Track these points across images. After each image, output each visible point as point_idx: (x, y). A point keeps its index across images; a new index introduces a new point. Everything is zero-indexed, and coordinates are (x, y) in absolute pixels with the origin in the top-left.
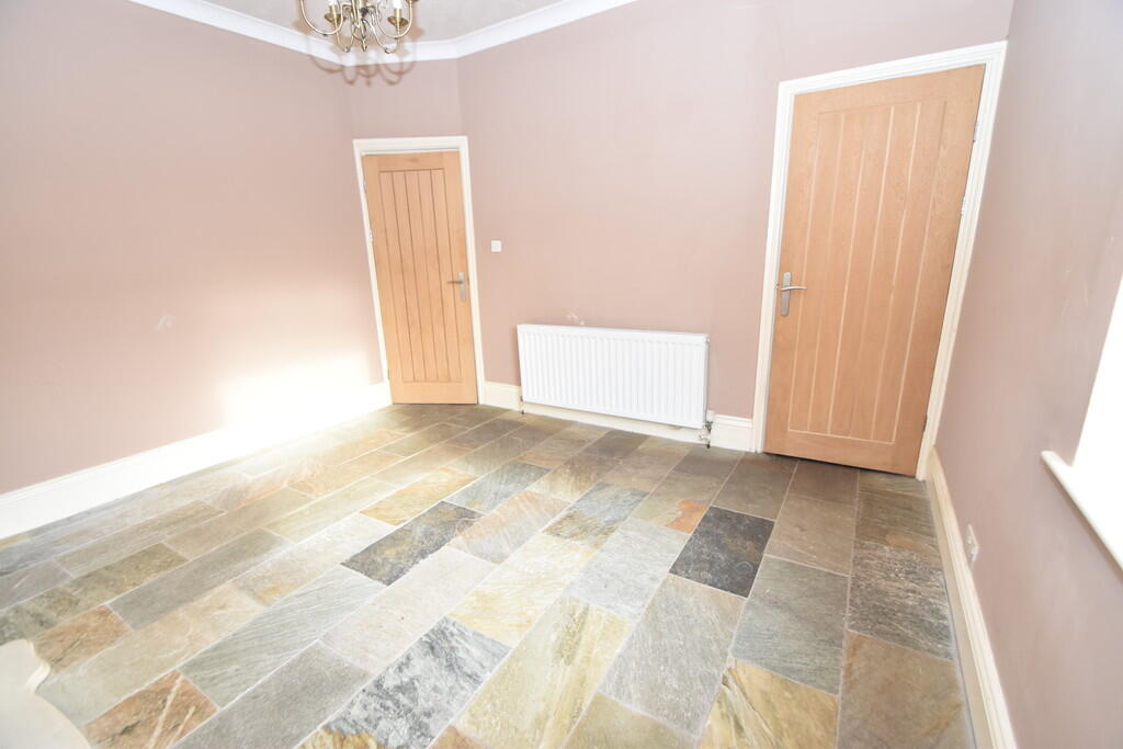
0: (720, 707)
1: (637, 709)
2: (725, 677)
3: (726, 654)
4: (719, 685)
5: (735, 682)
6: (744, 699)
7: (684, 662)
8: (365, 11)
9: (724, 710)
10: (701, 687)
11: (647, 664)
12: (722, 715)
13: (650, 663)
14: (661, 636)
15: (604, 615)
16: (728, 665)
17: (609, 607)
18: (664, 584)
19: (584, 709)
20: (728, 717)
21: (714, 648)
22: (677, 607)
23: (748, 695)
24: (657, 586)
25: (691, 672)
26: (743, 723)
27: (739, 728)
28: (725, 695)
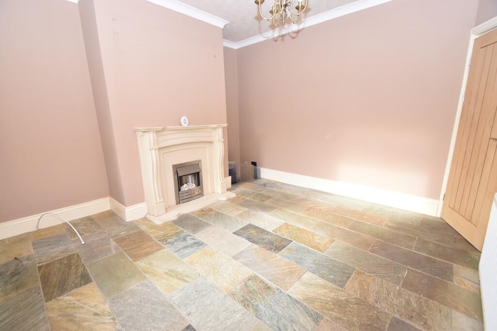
0: (107, 312)
1: (131, 288)
2: (115, 320)
3: (123, 327)
4: (115, 316)
5: (109, 322)
6: (101, 322)
7: (134, 308)
8: (286, 5)
9: (106, 313)
10: (120, 309)
11: (145, 295)
12: (105, 311)
13: (145, 296)
14: (153, 304)
15: (180, 287)
16: (118, 325)
17: (183, 289)
18: (183, 319)
19: (144, 274)
20: (103, 312)
21: (130, 324)
22: (163, 318)
23: (101, 325)
24: (184, 314)
25: (129, 309)
26: (96, 317)
27: (96, 314)
28: (109, 316)
